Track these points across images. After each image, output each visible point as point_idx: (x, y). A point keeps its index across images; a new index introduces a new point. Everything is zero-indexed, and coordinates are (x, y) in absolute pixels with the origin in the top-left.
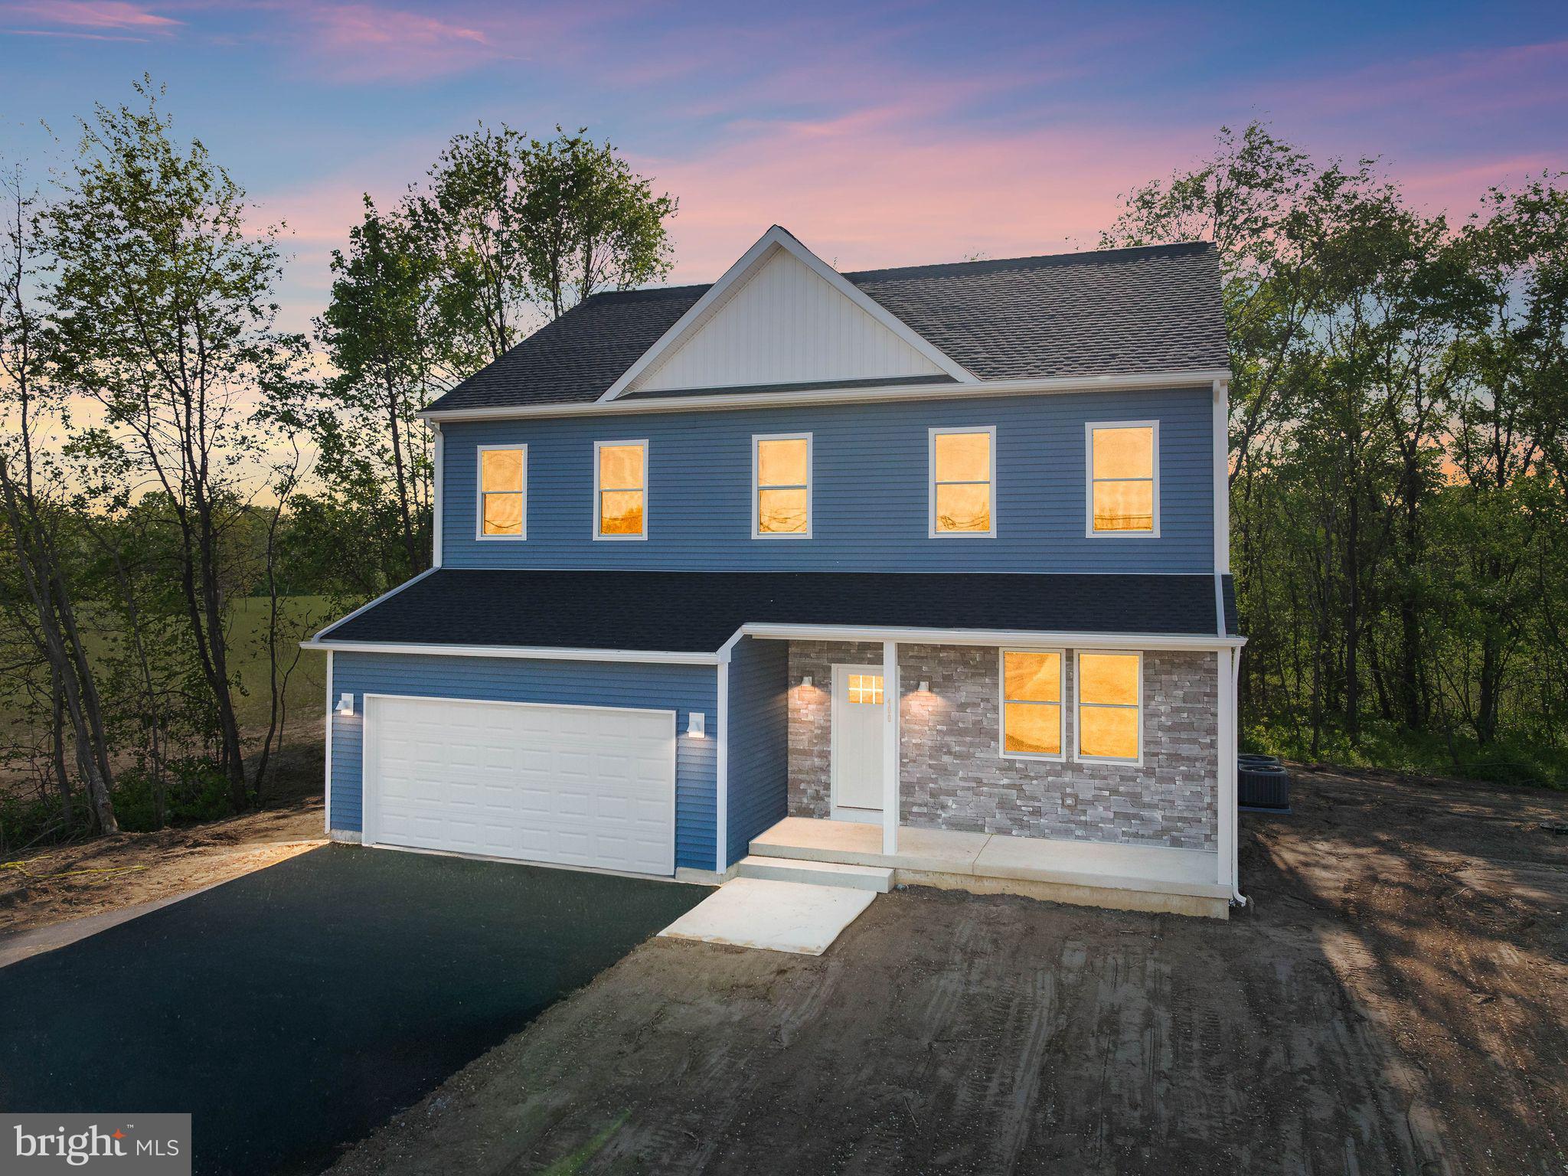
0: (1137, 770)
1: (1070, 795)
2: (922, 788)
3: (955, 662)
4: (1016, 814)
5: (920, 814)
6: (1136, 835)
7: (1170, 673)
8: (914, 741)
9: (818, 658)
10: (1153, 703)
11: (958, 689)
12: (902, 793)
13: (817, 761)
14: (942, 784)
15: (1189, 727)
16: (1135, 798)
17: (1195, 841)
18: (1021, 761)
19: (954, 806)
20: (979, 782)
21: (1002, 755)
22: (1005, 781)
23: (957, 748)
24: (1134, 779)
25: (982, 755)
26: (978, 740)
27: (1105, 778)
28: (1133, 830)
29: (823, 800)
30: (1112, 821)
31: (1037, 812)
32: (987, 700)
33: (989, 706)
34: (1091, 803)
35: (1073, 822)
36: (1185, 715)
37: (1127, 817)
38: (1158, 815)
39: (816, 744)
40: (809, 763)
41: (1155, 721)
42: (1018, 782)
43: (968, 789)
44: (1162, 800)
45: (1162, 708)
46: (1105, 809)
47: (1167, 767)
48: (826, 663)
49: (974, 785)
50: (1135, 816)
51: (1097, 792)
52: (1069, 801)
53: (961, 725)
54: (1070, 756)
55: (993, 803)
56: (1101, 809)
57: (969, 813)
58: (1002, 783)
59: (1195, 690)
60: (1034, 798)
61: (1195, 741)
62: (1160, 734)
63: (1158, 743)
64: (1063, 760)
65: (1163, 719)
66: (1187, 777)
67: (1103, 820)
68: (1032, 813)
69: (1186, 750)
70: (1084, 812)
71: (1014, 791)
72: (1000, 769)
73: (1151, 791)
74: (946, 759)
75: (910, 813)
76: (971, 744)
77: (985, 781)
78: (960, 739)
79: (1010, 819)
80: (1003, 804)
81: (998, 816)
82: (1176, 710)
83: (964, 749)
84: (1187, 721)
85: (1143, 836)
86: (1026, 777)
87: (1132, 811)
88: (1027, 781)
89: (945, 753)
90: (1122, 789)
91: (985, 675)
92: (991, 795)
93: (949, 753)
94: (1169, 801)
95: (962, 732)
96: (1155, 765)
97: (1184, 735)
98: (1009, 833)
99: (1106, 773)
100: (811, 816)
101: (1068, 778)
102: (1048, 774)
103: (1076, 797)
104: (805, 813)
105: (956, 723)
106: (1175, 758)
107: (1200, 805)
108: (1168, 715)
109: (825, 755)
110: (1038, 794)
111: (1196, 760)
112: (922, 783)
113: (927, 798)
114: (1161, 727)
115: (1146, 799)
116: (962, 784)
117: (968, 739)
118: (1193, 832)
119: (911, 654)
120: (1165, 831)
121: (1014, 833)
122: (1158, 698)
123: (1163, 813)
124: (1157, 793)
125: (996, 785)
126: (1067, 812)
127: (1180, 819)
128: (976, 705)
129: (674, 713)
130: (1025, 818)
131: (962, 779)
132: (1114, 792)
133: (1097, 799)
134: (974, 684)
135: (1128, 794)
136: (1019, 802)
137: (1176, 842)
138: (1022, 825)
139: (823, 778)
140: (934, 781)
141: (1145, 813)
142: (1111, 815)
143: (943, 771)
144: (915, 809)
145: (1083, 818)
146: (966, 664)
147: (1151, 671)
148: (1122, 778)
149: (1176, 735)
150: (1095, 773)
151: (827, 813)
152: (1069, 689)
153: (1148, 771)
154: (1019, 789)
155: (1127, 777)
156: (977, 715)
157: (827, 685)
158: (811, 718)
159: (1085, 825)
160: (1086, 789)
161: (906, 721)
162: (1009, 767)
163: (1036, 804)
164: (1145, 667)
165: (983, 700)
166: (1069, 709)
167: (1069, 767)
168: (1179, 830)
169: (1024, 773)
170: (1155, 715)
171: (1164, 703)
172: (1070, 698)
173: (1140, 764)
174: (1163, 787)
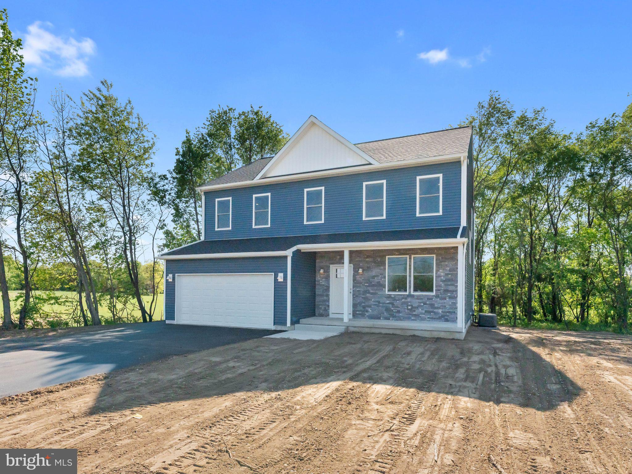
0: (433, 296)
1: (410, 305)
2: (360, 305)
3: (371, 262)
4: (391, 312)
5: (359, 314)
6: (432, 318)
7: (444, 262)
8: (357, 290)
9: (325, 262)
10: (439, 272)
11: (372, 271)
12: (353, 307)
13: (325, 298)
14: (367, 304)
15: (451, 280)
16: (432, 305)
17: (453, 320)
18: (393, 295)
19: (370, 311)
20: (379, 302)
21: (387, 293)
22: (388, 302)
23: (372, 291)
24: (432, 299)
25: (381, 293)
26: (379, 288)
27: (422, 299)
28: (431, 316)
29: (327, 310)
30: (424, 314)
31: (399, 312)
32: (382, 274)
33: (383, 276)
34: (417, 308)
35: (411, 314)
36: (450, 276)
38: (440, 311)
39: (325, 292)
40: (322, 299)
41: (440, 279)
42: (392, 302)
43: (375, 305)
44: (442, 306)
45: (442, 274)
46: (422, 310)
47: (444, 294)
48: (328, 265)
49: (377, 303)
50: (432, 312)
51: (419, 304)
52: (409, 308)
53: (373, 283)
54: (410, 292)
55: (383, 309)
56: (420, 310)
57: (375, 313)
61: (453, 285)
62: (441, 283)
63: (440, 286)
64: (407, 293)
65: (442, 278)
66: (450, 297)
67: (422, 314)
68: (397, 312)
69: (450, 288)
70: (415, 311)
72: (386, 298)
73: (438, 302)
74: (368, 295)
76: (376, 290)
77: (381, 302)
78: (373, 288)
79: (389, 315)
80: (387, 310)
81: (385, 313)
82: (447, 275)
83: (374, 291)
85: (435, 319)
87: (431, 310)
88: (395, 301)
89: (368, 293)
90: (428, 302)
91: (380, 266)
92: (383, 307)
93: (369, 293)
94: (444, 306)
95: (374, 286)
96: (439, 294)
97: (449, 283)
98: (389, 319)
99: (422, 297)
100: (323, 316)
101: (409, 300)
102: (403, 298)
103: (412, 306)
104: (321, 315)
105: (371, 283)
106: (446, 291)
108: (444, 276)
109: (328, 296)
110: (399, 306)
111: (453, 291)
112: (360, 303)
113: (362, 308)
114: (441, 281)
115: (436, 306)
116: (373, 303)
117: (375, 288)
118: (452, 316)
119: (356, 260)
120: (443, 316)
121: (391, 319)
122: (441, 271)
123: (441, 310)
124: (439, 303)
125: (385, 303)
126: (409, 311)
127: (447, 312)
128: (377, 276)
130: (394, 314)
132: (425, 304)
133: (419, 306)
134: (378, 269)
135: (430, 304)
136: (392, 309)
137: (447, 320)
138: (394, 317)
139: (327, 303)
140: (364, 303)
141: (436, 311)
142: (424, 312)
143: (367, 299)
144: (357, 313)
145: (414, 313)
146: (375, 262)
147: (438, 261)
148: (428, 299)
149: (446, 283)
150: (419, 297)
151: (328, 315)
152: (410, 269)
153: (437, 296)
154: (392, 304)
155: (429, 298)
156: (378, 279)
157: (329, 272)
158: (323, 283)
159: (415, 315)
160: (415, 303)
161: (355, 283)
162: (389, 297)
163: (399, 309)
164: (436, 260)
165: (380, 274)
166: (410, 276)
167: (410, 296)
168: (448, 316)
169: (394, 299)
170: (440, 276)
171: (442, 272)
172: (410, 272)
173: (434, 293)
174: (442, 301)
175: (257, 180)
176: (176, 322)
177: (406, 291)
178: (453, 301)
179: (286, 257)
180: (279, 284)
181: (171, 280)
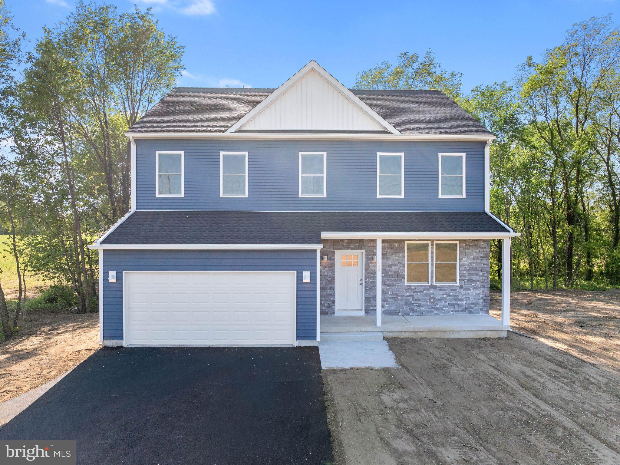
0: (457, 286)
1: (432, 298)
2: (374, 299)
3: (388, 248)
4: (411, 307)
6: (457, 311)
7: (468, 249)
8: (371, 281)
9: (329, 248)
10: (463, 261)
11: (388, 259)
12: (365, 302)
13: (329, 292)
15: (476, 269)
16: (456, 297)
17: (477, 311)
18: (413, 286)
19: (387, 306)
20: (397, 295)
21: (406, 284)
22: (408, 294)
23: (388, 282)
24: (455, 290)
25: (398, 284)
26: (397, 279)
28: (455, 309)
29: (332, 307)
30: (447, 307)
31: (419, 306)
32: (400, 263)
33: (401, 265)
34: (440, 300)
35: (433, 308)
36: (474, 265)
37: (453, 305)
38: (464, 303)
39: (329, 284)
40: (325, 292)
41: (463, 268)
42: (412, 294)
43: (393, 298)
44: (466, 297)
45: (466, 263)
46: (445, 302)
47: (468, 285)
48: (332, 250)
49: (395, 296)
50: (456, 304)
51: (442, 296)
52: (432, 300)
53: (390, 273)
54: (432, 283)
55: (402, 303)
56: (444, 302)
57: (393, 308)
58: (406, 295)
59: (477, 255)
60: (419, 300)
61: (477, 274)
62: (465, 272)
63: (464, 276)
64: (430, 284)
65: (466, 267)
66: (475, 288)
67: (445, 306)
68: (417, 306)
69: (474, 278)
70: (437, 304)
71: (411, 298)
72: (405, 290)
73: (462, 294)
74: (384, 287)
75: (370, 310)
76: (394, 281)
77: (400, 295)
78: (390, 279)
79: (409, 309)
80: (407, 303)
81: (404, 308)
82: (470, 263)
83: (391, 283)
84: (475, 267)
85: (459, 311)
86: (416, 292)
87: (455, 302)
88: (416, 294)
90: (451, 294)
91: (399, 253)
92: (402, 300)
94: (468, 297)
95: (390, 276)
96: (463, 284)
97: (473, 272)
98: (409, 315)
99: (445, 288)
100: (327, 315)
101: (431, 291)
102: (424, 290)
103: (434, 298)
104: (324, 313)
105: (387, 272)
106: (470, 281)
107: (479, 298)
108: (468, 265)
109: (333, 289)
110: (420, 298)
111: (478, 281)
112: (374, 297)
114: (465, 270)
115: (460, 297)
116: (390, 297)
117: (393, 278)
118: (476, 308)
119: (369, 245)
120: (467, 308)
121: (411, 314)
122: (465, 259)
123: (466, 302)
124: (464, 295)
125: (404, 296)
126: (431, 304)
127: (472, 304)
128: (396, 265)
129: (296, 272)
130: (415, 308)
131: (390, 295)
132: (448, 295)
133: (442, 298)
134: (395, 256)
135: (453, 296)
136: (413, 302)
137: (470, 312)
138: (413, 311)
139: (332, 298)
141: (459, 302)
142: (447, 304)
145: (437, 306)
146: (392, 248)
147: (462, 249)
148: (451, 290)
149: (471, 272)
150: (442, 289)
151: (334, 313)
152: (432, 257)
153: (461, 287)
154: (413, 297)
155: (453, 289)
156: (396, 268)
157: (334, 259)
158: (326, 273)
159: (438, 309)
160: (438, 295)
161: (368, 273)
162: (409, 288)
163: (419, 302)
164: (460, 247)
165: (399, 263)
166: (432, 265)
167: (432, 287)
168: (471, 308)
169: (415, 291)
170: (464, 265)
171: (466, 261)
172: (432, 260)
173: (458, 284)
174: (466, 292)
175: (230, 134)
176: (125, 343)
177: (427, 281)
178: (477, 292)
179: (315, 251)
180: (305, 285)
181: (114, 281)
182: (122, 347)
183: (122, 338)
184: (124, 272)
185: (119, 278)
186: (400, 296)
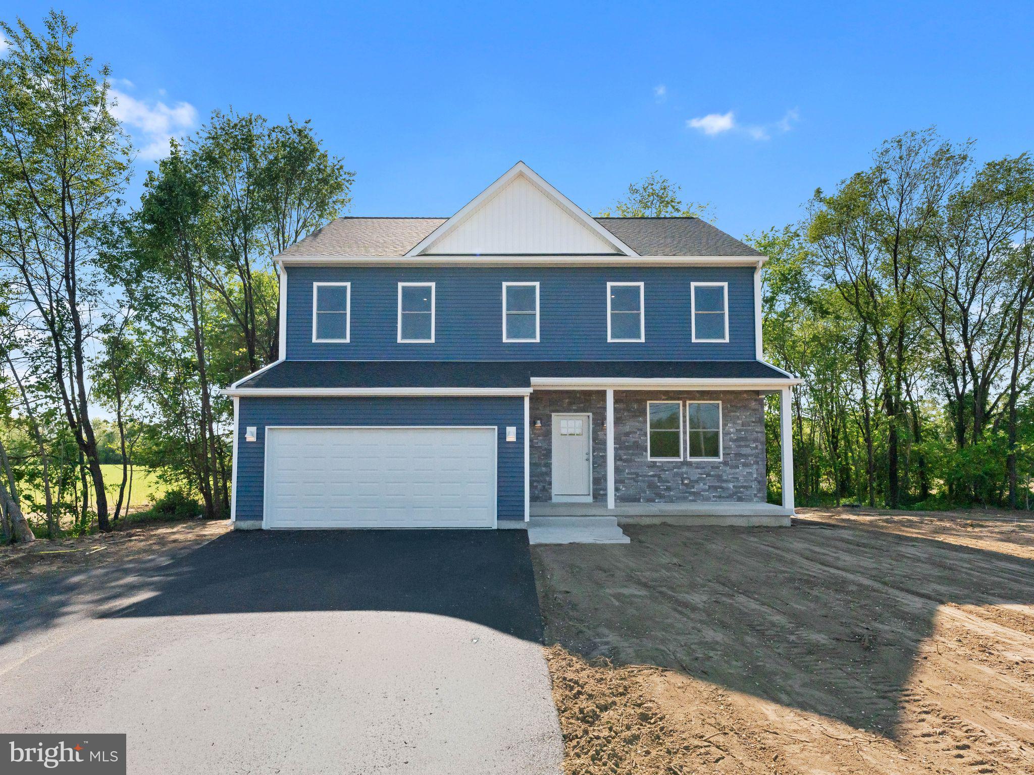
0: (720, 463)
1: (686, 478)
3: (624, 410)
4: (657, 491)
6: (720, 497)
7: (734, 412)
8: (600, 454)
9: (543, 409)
10: (727, 428)
11: (625, 424)
12: (594, 484)
13: (544, 469)
15: (746, 439)
16: (719, 478)
17: (749, 497)
18: (660, 462)
19: (622, 489)
20: (637, 475)
21: (649, 459)
22: (651, 473)
23: (623, 457)
24: (718, 468)
25: (639, 460)
26: (636, 452)
27: (703, 468)
28: (719, 494)
29: (547, 491)
30: (708, 491)
31: (669, 489)
32: (641, 430)
33: (642, 433)
34: (697, 481)
35: (688, 493)
36: (743, 433)
37: (715, 488)
38: (731, 486)
39: (543, 459)
40: (538, 470)
41: (728, 437)
42: (658, 473)
43: (631, 479)
44: (733, 478)
45: (732, 430)
46: (704, 484)
47: (735, 460)
48: (548, 412)
49: (634, 476)
50: (719, 487)
51: (700, 476)
52: (686, 482)
53: (625, 444)
54: (685, 457)
55: (644, 486)
56: (702, 485)
57: (632, 492)
58: (649, 474)
59: (747, 420)
60: (667, 482)
61: (748, 446)
62: (731, 443)
63: (730, 448)
64: (682, 459)
65: (732, 436)
66: (745, 465)
67: (704, 490)
68: (666, 490)
69: (745, 451)
70: (693, 487)
71: (657, 478)
72: (649, 467)
73: (727, 473)
75: (600, 495)
76: (633, 454)
77: (640, 474)
78: (625, 451)
79: (654, 494)
80: (651, 486)
81: (648, 492)
82: (738, 431)
83: (629, 457)
84: (744, 436)
85: (723, 497)
86: (663, 470)
87: (717, 484)
88: (663, 473)
90: (712, 473)
91: (639, 416)
92: (644, 481)
94: (736, 478)
96: (729, 460)
97: (743, 444)
98: (653, 501)
99: (704, 466)
100: (540, 501)
101: (684, 469)
102: (674, 467)
103: (689, 479)
104: (537, 499)
106: (739, 455)
107: (751, 478)
108: (735, 434)
109: (549, 466)
110: (669, 479)
111: (749, 456)
114: (731, 440)
115: (725, 478)
116: (628, 476)
117: (631, 451)
119: (598, 406)
120: (735, 493)
121: (656, 501)
122: (730, 425)
123: (733, 484)
124: (730, 474)
125: (647, 476)
126: (685, 488)
127: (742, 487)
128: (635, 433)
129: (496, 427)
130: (662, 493)
131: (627, 474)
132: (708, 475)
133: (700, 479)
134: (634, 421)
135: (715, 476)
136: (659, 484)
137: (740, 499)
138: (661, 496)
139: (547, 479)
141: (724, 485)
142: (707, 487)
145: (692, 490)
146: (628, 410)
147: (726, 411)
148: (712, 468)
149: (739, 443)
150: (699, 466)
151: (550, 498)
152: (685, 422)
153: (725, 463)
154: (659, 477)
155: (715, 467)
156: (635, 438)
157: (550, 425)
158: (540, 444)
159: (694, 493)
160: (695, 474)
161: (596, 444)
162: (653, 465)
163: (669, 484)
164: (723, 409)
165: (638, 429)
166: (685, 433)
167: (685, 463)
168: (741, 492)
169: (662, 468)
170: (729, 434)
171: (731, 427)
172: (685, 426)
173: (721, 459)
174: (734, 471)
175: (411, 257)
176: (265, 525)
177: (677, 454)
178: (748, 471)
179: (521, 399)
180: (507, 446)
181: (254, 439)
182: (261, 530)
183: (260, 517)
184: (267, 427)
185: (261, 436)
186: (641, 476)
